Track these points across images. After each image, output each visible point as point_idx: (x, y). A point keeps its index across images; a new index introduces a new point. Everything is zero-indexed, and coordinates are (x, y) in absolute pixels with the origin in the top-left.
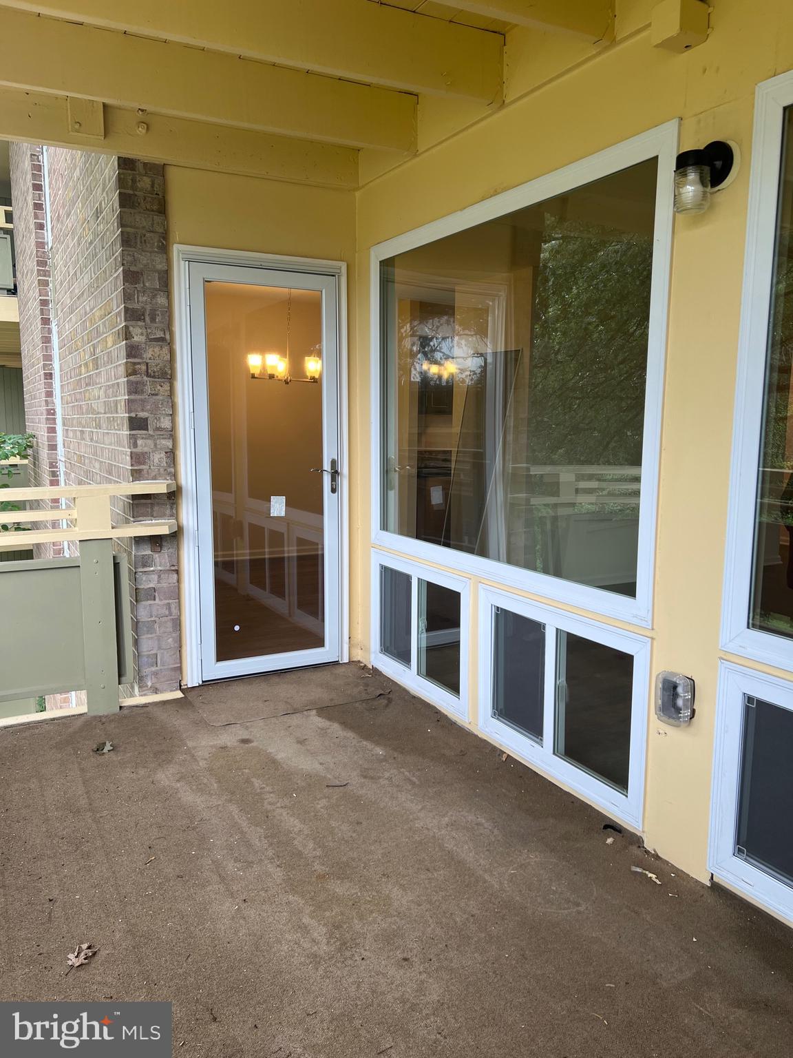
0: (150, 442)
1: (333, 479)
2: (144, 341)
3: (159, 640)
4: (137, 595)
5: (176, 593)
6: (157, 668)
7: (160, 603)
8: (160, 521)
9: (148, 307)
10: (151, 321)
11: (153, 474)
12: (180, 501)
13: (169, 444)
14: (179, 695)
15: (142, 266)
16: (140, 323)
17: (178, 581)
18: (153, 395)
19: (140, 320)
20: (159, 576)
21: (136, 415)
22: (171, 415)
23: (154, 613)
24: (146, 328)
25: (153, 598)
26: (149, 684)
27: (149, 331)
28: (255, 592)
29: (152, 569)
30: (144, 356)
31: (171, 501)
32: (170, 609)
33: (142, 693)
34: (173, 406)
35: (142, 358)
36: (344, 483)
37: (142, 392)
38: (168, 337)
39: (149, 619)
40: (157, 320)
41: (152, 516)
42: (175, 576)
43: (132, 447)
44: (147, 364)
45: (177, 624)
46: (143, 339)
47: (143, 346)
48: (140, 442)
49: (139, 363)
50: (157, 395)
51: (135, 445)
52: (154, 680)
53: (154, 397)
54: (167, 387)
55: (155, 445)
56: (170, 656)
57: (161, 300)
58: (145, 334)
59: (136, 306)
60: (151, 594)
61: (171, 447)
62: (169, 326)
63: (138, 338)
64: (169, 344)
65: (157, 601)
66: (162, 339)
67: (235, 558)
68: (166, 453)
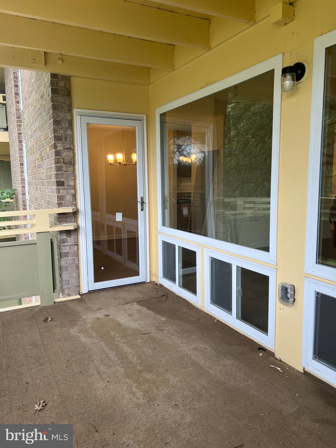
0: (65, 191)
1: (142, 205)
2: (62, 149)
3: (70, 274)
4: (61, 255)
5: (77, 254)
6: (69, 286)
7: (70, 258)
8: (70, 224)
9: (64, 135)
10: (65, 141)
11: (67, 204)
12: (78, 216)
13: (73, 192)
14: (79, 297)
15: (61, 118)
16: (61, 142)
17: (78, 249)
18: (66, 171)
19: (60, 140)
20: (70, 247)
21: (60, 180)
22: (74, 180)
23: (68, 262)
24: (63, 144)
25: (67, 256)
26: (66, 292)
27: (64, 145)
28: (110, 253)
29: (67, 244)
30: (63, 156)
31: (75, 216)
32: (74, 261)
33: (63, 296)
34: (75, 176)
35: (61, 156)
36: (146, 207)
37: (62, 170)
38: (72, 147)
39: (66, 265)
40: (68, 141)
41: (67, 222)
42: (76, 247)
43: (58, 193)
44: (64, 159)
45: (78, 267)
46: (62, 148)
47: (62, 151)
48: (61, 191)
49: (60, 158)
50: (68, 171)
51: (59, 193)
52: (68, 291)
53: (67, 172)
54: (72, 168)
55: (68, 192)
56: (75, 280)
57: (69, 132)
58: (63, 146)
59: (59, 135)
60: (67, 254)
61: (74, 193)
62: (72, 143)
63: (60, 148)
64: (73, 150)
65: (69, 258)
66: (70, 148)
67: (101, 239)
68: (72, 195)
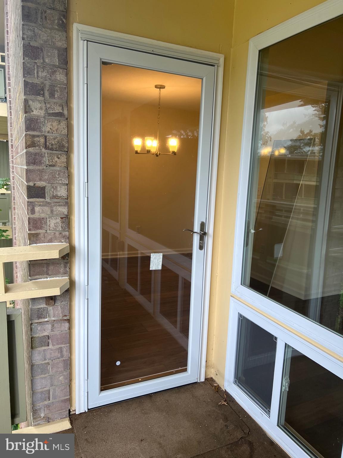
0: (47, 209)
1: (202, 238)
2: (43, 115)
3: (51, 378)
4: (32, 344)
5: (68, 339)
6: (49, 402)
7: (53, 348)
8: (54, 278)
9: (48, 83)
10: (50, 97)
11: (50, 237)
12: (73, 259)
13: (64, 210)
14: (66, 425)
15: (42, 42)
16: (40, 98)
17: (70, 328)
18: (50, 166)
19: (39, 94)
20: (53, 326)
21: (35, 184)
22: (67, 184)
23: (48, 356)
24: (45, 103)
25: (46, 345)
26: (42, 415)
27: (48, 106)
29: (46, 320)
30: (43, 129)
31: (65, 261)
32: (61, 352)
33: (36, 423)
34: (70, 176)
35: (41, 131)
36: (209, 241)
37: (40, 163)
38: (66, 112)
39: (43, 362)
40: (56, 96)
41: (48, 274)
42: (67, 325)
43: (30, 214)
44: (46, 137)
45: (68, 364)
46: (42, 113)
47: (42, 119)
48: (37, 209)
49: (38, 136)
50: (54, 166)
51: (33, 211)
52: (47, 411)
53: (52, 168)
54: (64, 159)
55: (52, 211)
56: (62, 390)
57: (60, 77)
58: (44, 108)
59: (36, 81)
60: (46, 341)
61: (66, 213)
62: (67, 102)
63: (37, 112)
64: (67, 119)
65: (51, 346)
66: (61, 115)
68: (62, 218)
